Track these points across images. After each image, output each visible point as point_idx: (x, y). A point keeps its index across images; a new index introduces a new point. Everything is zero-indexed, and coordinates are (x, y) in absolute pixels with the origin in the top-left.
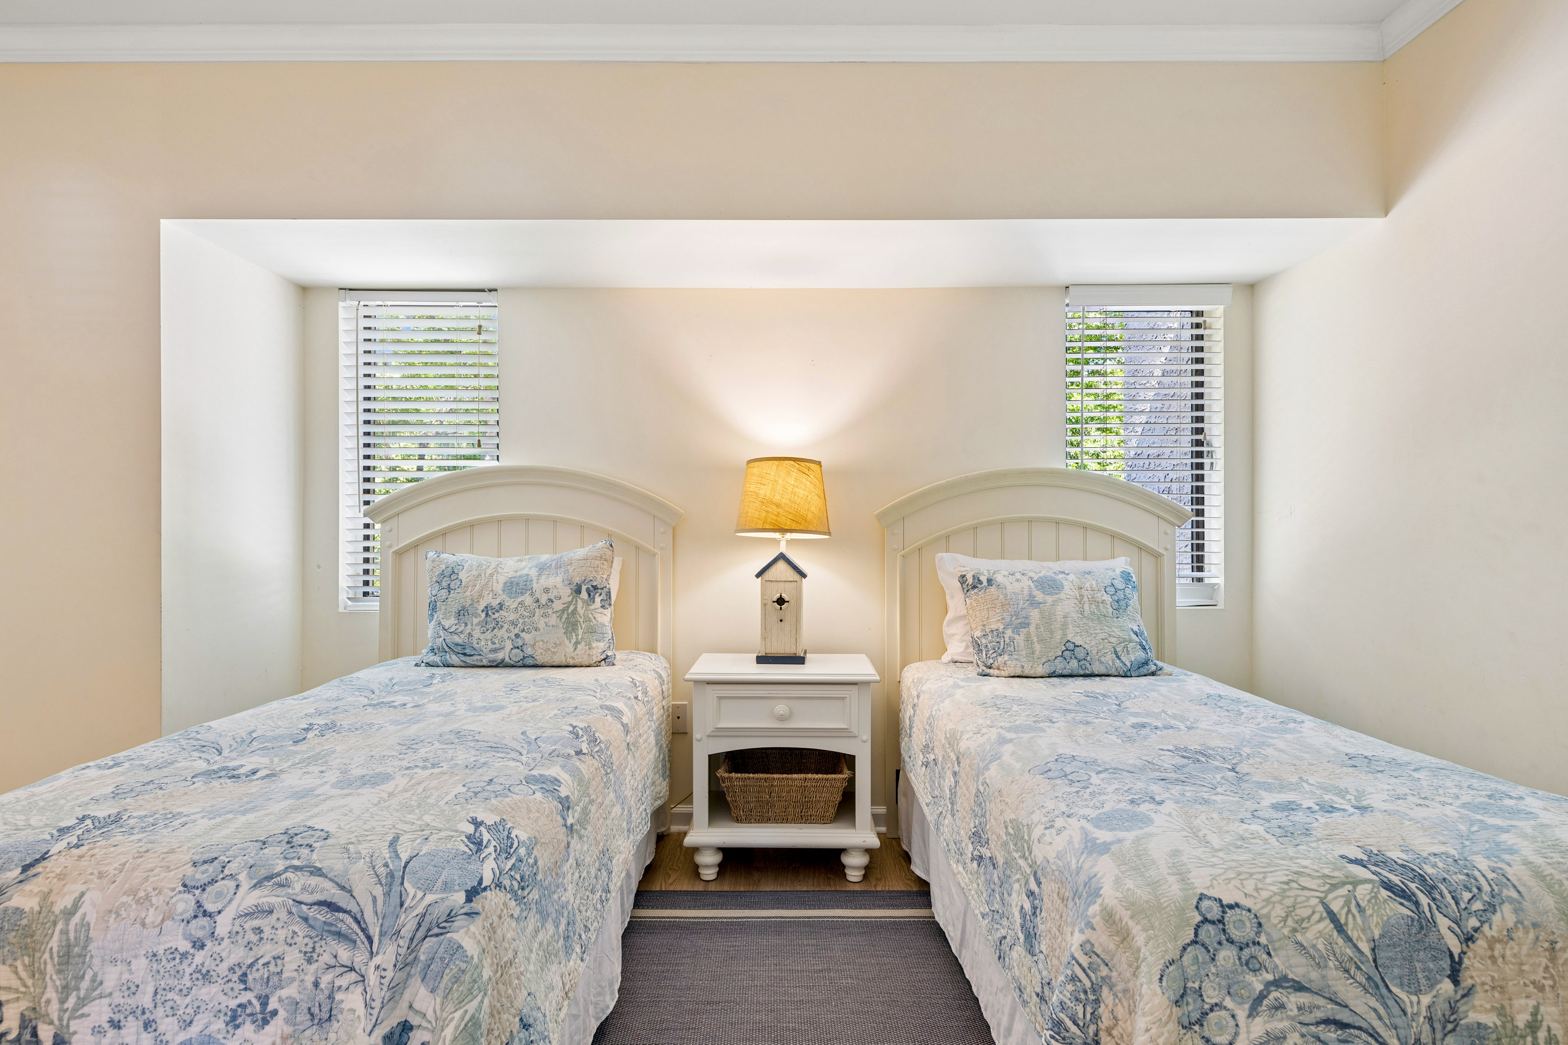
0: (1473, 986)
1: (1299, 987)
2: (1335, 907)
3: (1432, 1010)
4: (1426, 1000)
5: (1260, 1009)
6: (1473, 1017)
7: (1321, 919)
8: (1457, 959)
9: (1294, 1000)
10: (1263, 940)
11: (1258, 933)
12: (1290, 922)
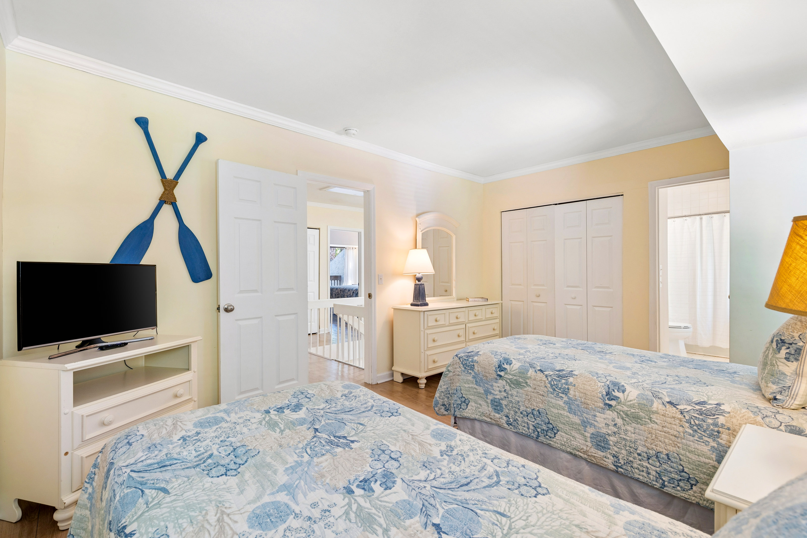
0: (425, 528)
1: (489, 486)
2: (504, 519)
3: (436, 509)
4: (441, 511)
5: (495, 473)
6: (417, 518)
7: (505, 511)
8: (441, 533)
9: (487, 482)
10: (516, 491)
11: (520, 492)
12: (513, 502)
